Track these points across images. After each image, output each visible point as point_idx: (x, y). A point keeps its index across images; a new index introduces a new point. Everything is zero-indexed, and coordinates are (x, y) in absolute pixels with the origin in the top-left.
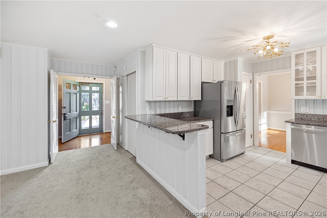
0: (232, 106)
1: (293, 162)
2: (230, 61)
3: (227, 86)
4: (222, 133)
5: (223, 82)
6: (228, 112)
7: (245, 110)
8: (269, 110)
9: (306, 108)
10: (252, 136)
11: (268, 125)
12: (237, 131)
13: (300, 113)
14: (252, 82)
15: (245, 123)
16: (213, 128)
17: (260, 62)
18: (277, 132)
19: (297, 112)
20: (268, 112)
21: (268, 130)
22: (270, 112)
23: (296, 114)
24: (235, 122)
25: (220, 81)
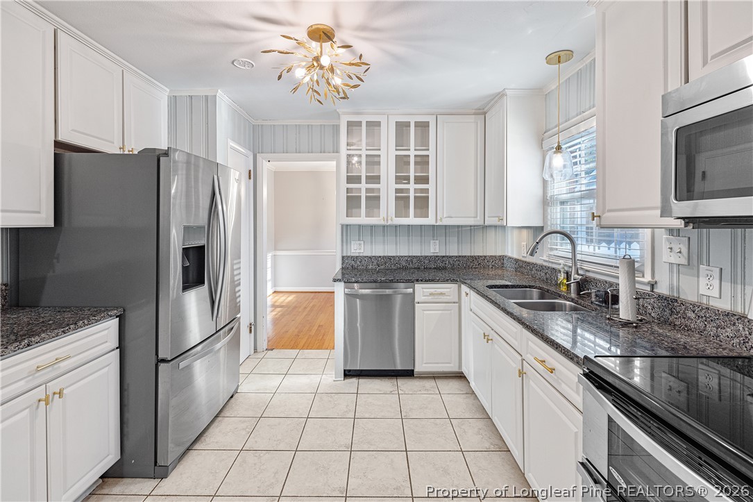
0: (204, 246)
1: (348, 374)
2: (191, 97)
3: (182, 172)
4: (164, 361)
5: (166, 153)
6: (185, 270)
7: (240, 258)
8: (276, 249)
9: (360, 244)
10: (253, 327)
11: (275, 285)
12: (217, 332)
13: (349, 255)
14: (252, 175)
15: (238, 300)
16: (121, 347)
17: (271, 125)
18: (291, 298)
19: (345, 255)
20: (273, 253)
21: (275, 295)
22: (279, 253)
23: (343, 257)
24: (213, 303)
25: (154, 150)
